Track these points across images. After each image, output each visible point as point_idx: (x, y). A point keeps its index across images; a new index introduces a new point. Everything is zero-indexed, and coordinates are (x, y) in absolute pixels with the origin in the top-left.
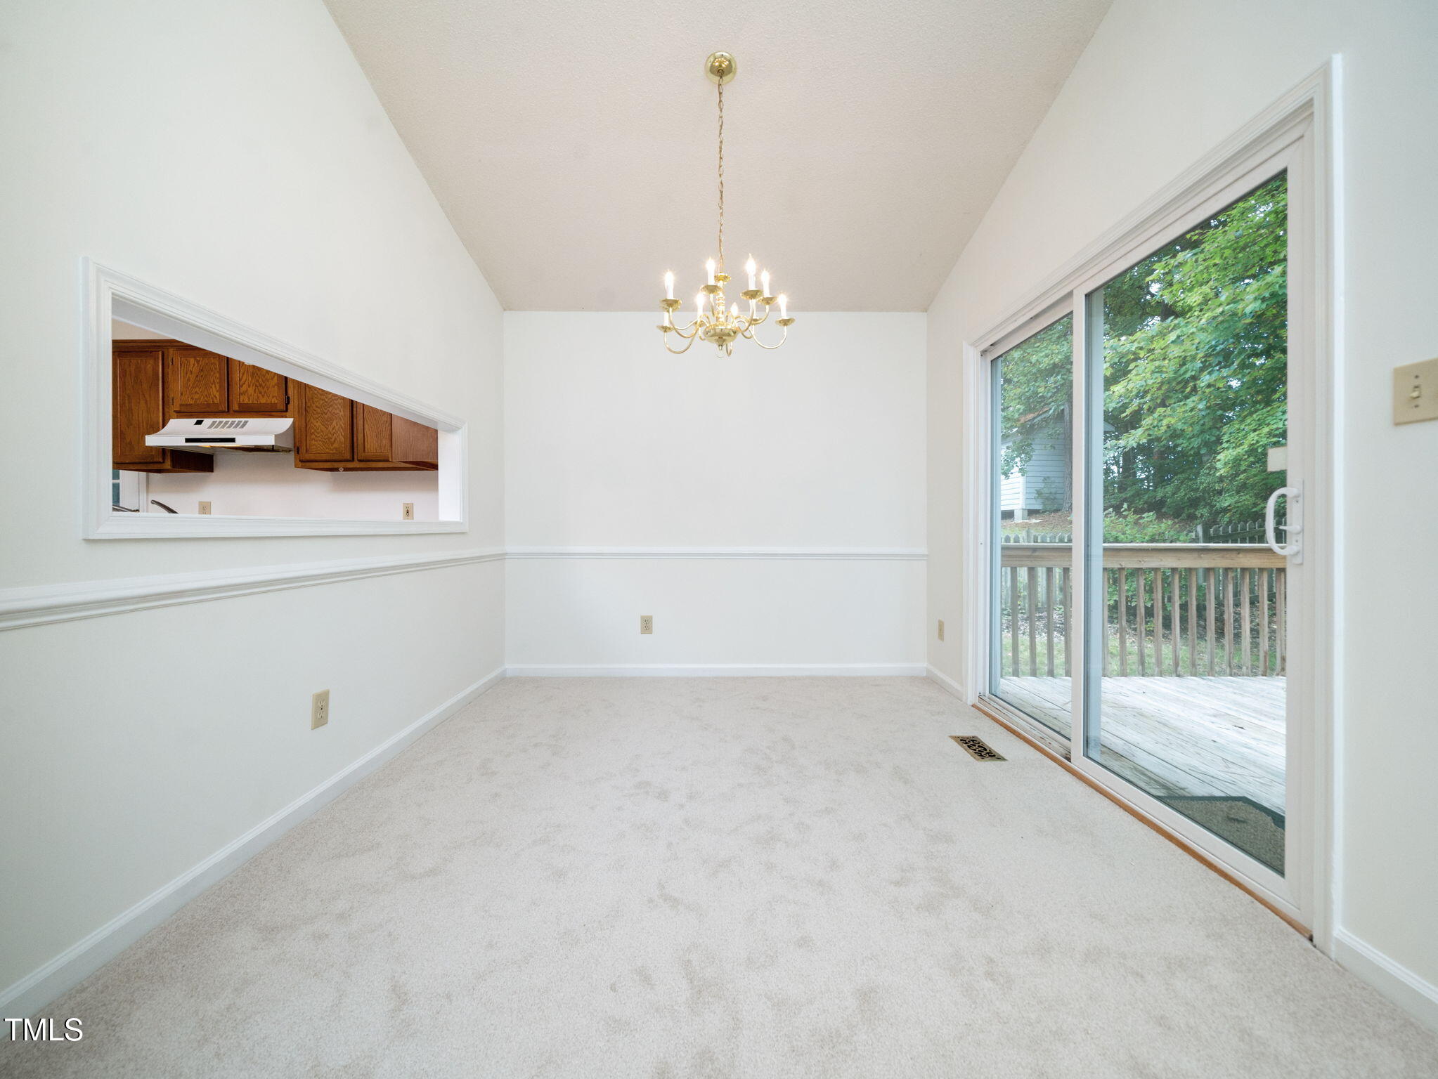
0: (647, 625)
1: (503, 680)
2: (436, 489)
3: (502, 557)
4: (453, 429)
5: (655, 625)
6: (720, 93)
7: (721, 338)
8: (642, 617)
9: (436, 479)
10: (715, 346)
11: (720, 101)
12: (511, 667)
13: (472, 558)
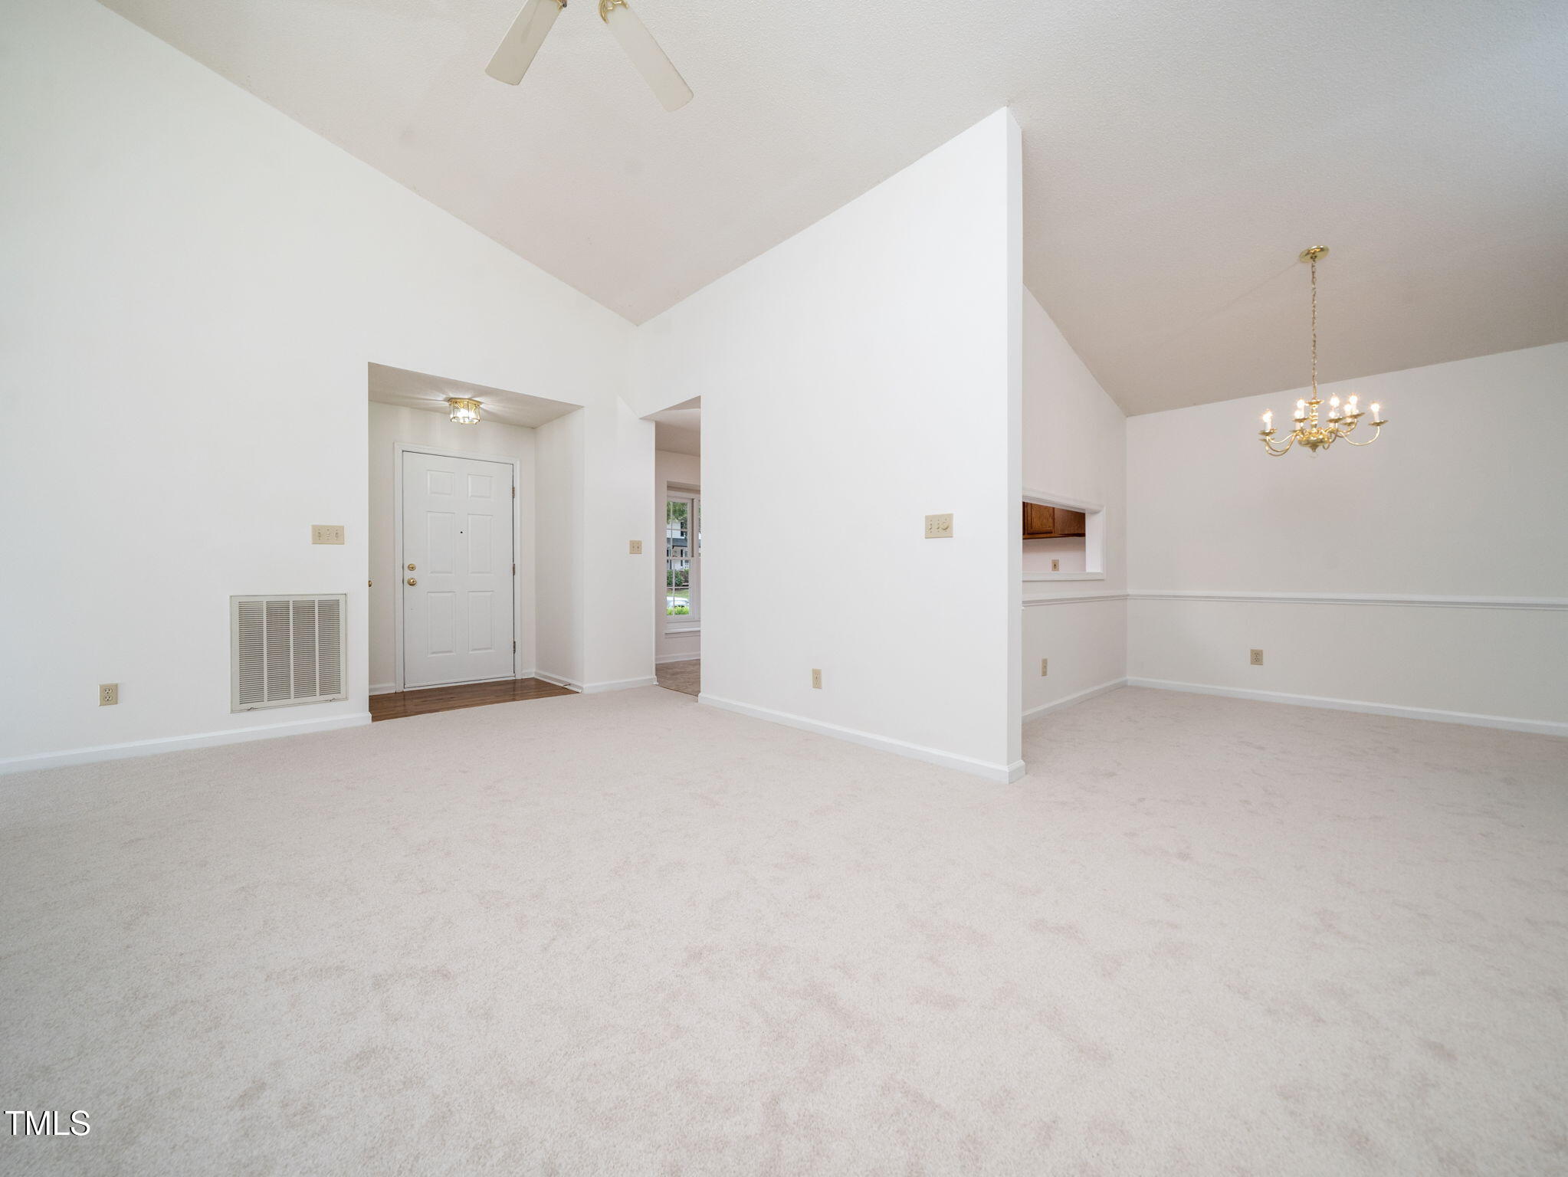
0: (1257, 657)
1: (1123, 686)
2: (1085, 550)
3: (1125, 597)
4: (1095, 512)
5: (1265, 658)
6: (1313, 272)
7: (1314, 445)
8: (1252, 651)
9: (1084, 543)
10: (1310, 450)
11: (1313, 277)
12: (1131, 678)
13: (1107, 597)
